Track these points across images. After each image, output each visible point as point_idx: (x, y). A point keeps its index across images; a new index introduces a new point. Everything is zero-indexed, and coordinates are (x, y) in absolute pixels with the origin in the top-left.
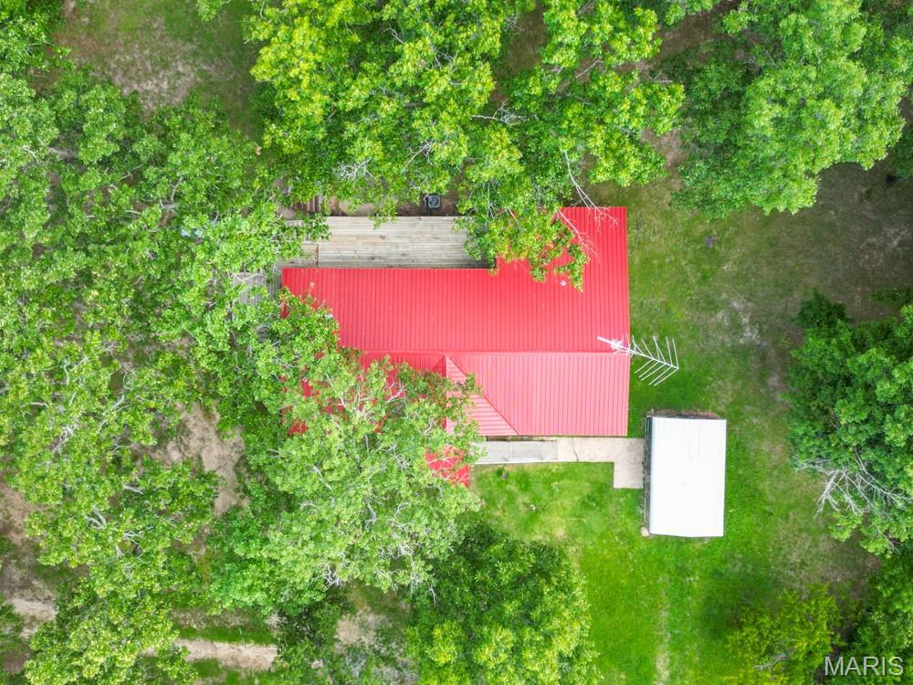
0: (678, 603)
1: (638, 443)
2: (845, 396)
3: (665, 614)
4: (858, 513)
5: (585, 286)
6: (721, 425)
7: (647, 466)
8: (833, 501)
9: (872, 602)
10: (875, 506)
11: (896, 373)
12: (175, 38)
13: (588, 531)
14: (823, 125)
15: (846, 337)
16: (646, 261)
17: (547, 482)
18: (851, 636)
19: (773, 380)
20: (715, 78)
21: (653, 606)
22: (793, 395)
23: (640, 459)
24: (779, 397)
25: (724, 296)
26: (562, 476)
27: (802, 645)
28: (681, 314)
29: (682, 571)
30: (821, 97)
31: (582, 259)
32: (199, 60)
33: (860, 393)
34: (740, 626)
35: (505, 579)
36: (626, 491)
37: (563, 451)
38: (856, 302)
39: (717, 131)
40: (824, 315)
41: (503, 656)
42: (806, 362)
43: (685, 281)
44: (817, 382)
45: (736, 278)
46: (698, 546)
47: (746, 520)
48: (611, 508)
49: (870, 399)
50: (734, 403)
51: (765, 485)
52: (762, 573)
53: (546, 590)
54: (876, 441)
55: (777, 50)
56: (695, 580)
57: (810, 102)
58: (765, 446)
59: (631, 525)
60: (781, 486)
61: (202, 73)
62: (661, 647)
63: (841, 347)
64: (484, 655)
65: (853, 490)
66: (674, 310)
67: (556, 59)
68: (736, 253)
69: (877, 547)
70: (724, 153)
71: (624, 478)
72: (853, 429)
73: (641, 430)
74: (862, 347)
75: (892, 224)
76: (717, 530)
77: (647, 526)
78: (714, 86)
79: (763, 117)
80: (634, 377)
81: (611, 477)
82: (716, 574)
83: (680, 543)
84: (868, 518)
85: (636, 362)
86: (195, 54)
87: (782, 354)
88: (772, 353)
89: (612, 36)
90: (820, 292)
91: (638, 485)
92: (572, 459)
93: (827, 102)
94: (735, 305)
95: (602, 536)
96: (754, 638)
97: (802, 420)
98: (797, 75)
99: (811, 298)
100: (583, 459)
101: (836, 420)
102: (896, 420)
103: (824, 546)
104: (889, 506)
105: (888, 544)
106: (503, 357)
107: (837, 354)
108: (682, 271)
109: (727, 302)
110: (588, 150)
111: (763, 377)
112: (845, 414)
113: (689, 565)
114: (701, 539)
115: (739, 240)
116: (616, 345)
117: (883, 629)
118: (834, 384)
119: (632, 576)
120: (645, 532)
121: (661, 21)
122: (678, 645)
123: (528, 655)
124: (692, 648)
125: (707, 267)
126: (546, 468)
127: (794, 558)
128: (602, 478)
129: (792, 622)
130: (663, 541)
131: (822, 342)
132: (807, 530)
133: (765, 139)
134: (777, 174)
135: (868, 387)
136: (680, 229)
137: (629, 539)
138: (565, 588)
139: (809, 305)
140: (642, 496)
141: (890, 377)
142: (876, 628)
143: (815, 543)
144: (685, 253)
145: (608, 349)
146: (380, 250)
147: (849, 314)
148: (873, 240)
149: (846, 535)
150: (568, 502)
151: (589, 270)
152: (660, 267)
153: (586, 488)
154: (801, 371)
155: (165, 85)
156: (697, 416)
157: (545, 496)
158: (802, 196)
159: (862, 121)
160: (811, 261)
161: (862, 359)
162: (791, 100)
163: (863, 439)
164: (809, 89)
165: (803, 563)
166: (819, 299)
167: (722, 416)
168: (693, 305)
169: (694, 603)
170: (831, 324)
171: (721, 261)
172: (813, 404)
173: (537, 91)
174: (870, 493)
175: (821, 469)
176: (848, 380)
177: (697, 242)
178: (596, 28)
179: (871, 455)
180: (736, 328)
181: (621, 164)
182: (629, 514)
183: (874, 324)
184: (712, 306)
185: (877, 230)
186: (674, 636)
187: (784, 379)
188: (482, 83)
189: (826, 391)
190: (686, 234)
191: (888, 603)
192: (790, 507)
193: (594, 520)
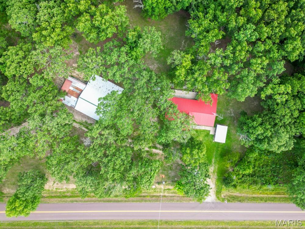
0: (217, 152)
1: (214, 128)
2: (245, 125)
3: (215, 153)
4: (244, 141)
5: (212, 106)
6: (227, 127)
7: (215, 132)
8: (242, 140)
9: (245, 155)
10: (247, 140)
11: (252, 123)
12: (155, 60)
13: (205, 140)
14: (247, 92)
15: (246, 117)
16: (219, 102)
17: (200, 132)
18: (241, 160)
19: (235, 122)
20: (234, 83)
21: (213, 152)
22: (238, 124)
23: (214, 130)
24: (236, 124)
25: (230, 108)
26: (202, 131)
27: (234, 159)
28: (223, 110)
29: (218, 147)
30: (247, 88)
31: (212, 102)
32: (158, 64)
33: (247, 125)
34: (226, 156)
35: (196, 144)
36: (211, 135)
37: (203, 128)
38: (249, 112)
39: (233, 89)
40: (244, 114)
41: (196, 153)
42: (240, 120)
43: (224, 105)
44: (242, 123)
45: (232, 106)
46: (221, 144)
47: (228, 141)
48: (209, 137)
49: (248, 126)
50: (229, 124)
51: (232, 137)
52: (230, 149)
53: (201, 146)
54: (248, 132)
55: (242, 80)
56: (220, 149)
57: (246, 89)
58: (233, 131)
59: (212, 140)
60: (234, 137)
61: (158, 66)
62: (213, 158)
63: (245, 119)
64: (194, 152)
65: (244, 138)
66: (222, 109)
67: (214, 78)
68: (232, 102)
69: (247, 146)
70: (234, 92)
71: (212, 133)
72: (245, 130)
73: (215, 127)
74: (248, 119)
75: (255, 101)
76: (224, 142)
77: (214, 140)
78: (234, 84)
79: (240, 90)
80: (216, 118)
81: (210, 132)
82: (223, 148)
83: (219, 143)
84: (246, 142)
85: (217, 117)
86: (158, 63)
87: (237, 118)
88: (235, 118)
89: (222, 77)
90: (244, 110)
91: (214, 134)
92: (204, 129)
93: (248, 89)
94: (231, 110)
95: (207, 141)
96: (227, 158)
97: (239, 128)
98: (244, 85)
99: (242, 111)
100: (206, 129)
101: (243, 128)
102: (251, 129)
103: (239, 147)
104: (249, 140)
105: (248, 146)
106: (197, 113)
107: (245, 120)
108: (224, 104)
109: (230, 109)
110: (217, 90)
111: (234, 121)
112: (245, 128)
113: (219, 147)
114: (221, 143)
115: (233, 101)
116: (215, 114)
117: (246, 158)
118: (244, 124)
119: (211, 147)
120: (213, 141)
121: (228, 75)
122: (216, 158)
123: (200, 153)
124: (218, 159)
125: (228, 104)
126: (200, 130)
127: (234, 148)
128: (208, 132)
129: (233, 156)
130: (216, 143)
131: (243, 118)
132: (237, 144)
133: (240, 92)
134: (240, 96)
135: (248, 125)
136: (225, 98)
137: (211, 142)
138: (203, 146)
139: (242, 112)
140: (214, 136)
141: (251, 124)
142: (245, 158)
143: (238, 146)
144: (225, 101)
145: (213, 114)
146: (181, 95)
147: (247, 114)
148: (252, 103)
149: (243, 144)
150: (203, 135)
151: (213, 103)
152: (221, 103)
153: (206, 134)
154: (240, 121)
155: (153, 67)
156: (223, 125)
157: (200, 134)
158: (243, 100)
159: (252, 92)
160: (243, 105)
161: (248, 121)
162: (243, 88)
163: (247, 131)
164: (246, 87)
165: (236, 149)
166: (243, 111)
167: (227, 126)
168: (225, 109)
169: (219, 152)
170: (245, 115)
171: (230, 103)
172: (241, 126)
173: (211, 81)
174: (247, 139)
175: (240, 135)
176: (246, 123)
177: (227, 100)
178: (220, 75)
179: (247, 133)
180: (231, 113)
181: (221, 92)
182: (212, 138)
183: (250, 116)
184: (228, 110)
185: (253, 102)
186: (216, 157)
187: (237, 122)
188: (205, 79)
189: (243, 124)
190: (225, 99)
191: (247, 155)
192: (235, 140)
193: (206, 138)
